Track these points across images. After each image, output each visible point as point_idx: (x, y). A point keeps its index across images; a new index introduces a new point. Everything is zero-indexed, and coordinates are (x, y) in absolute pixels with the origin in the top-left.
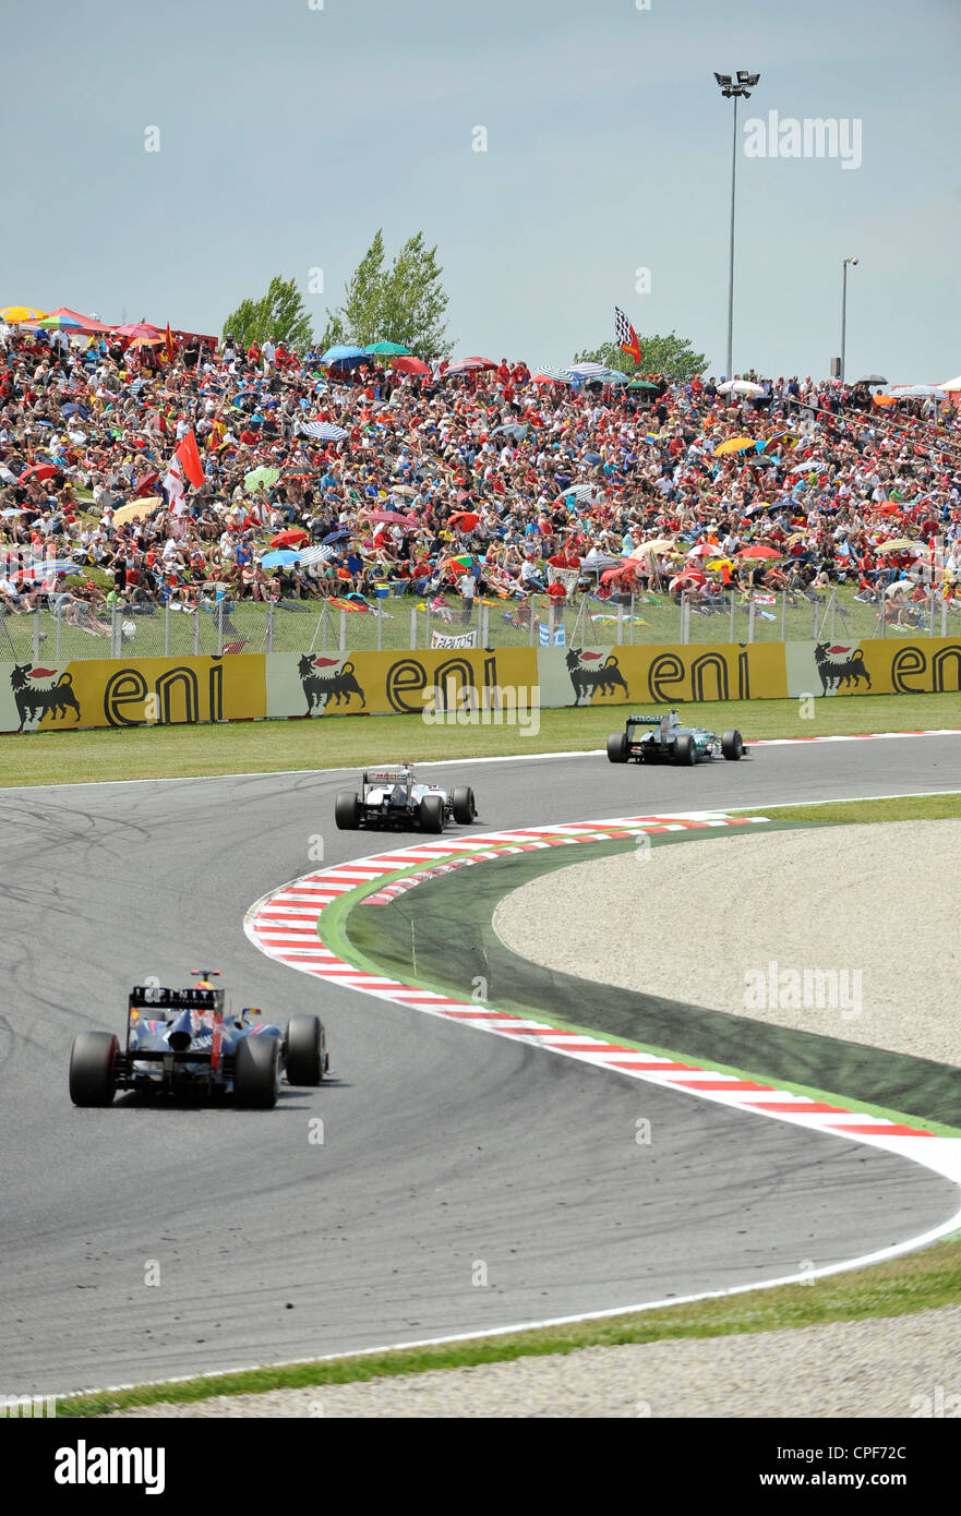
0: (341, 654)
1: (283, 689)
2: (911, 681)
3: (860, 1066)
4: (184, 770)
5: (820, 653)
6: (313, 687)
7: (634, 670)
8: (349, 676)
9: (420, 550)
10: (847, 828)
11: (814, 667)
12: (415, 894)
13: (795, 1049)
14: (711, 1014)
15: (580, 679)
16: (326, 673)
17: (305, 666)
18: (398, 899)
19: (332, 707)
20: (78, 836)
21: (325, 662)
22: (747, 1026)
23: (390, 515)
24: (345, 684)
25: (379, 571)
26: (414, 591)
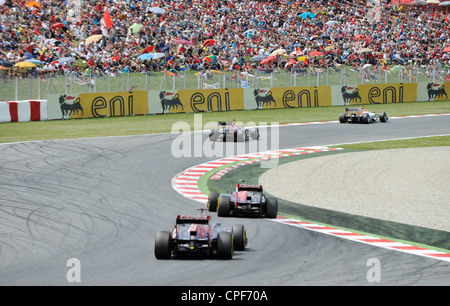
0: (174, 91)
1: (154, 104)
2: (375, 99)
3: (422, 234)
4: (128, 133)
5: (343, 89)
6: (165, 103)
7: (278, 96)
8: (177, 98)
9: (195, 54)
10: (373, 152)
11: (341, 94)
12: (228, 175)
13: (395, 228)
14: (356, 216)
15: (259, 100)
16: (169, 98)
17: (162, 95)
18: (222, 178)
19: (172, 110)
20: (101, 156)
21: (168, 94)
22: (372, 220)
23: (184, 41)
24: (176, 102)
25: (181, 61)
26: (194, 68)
